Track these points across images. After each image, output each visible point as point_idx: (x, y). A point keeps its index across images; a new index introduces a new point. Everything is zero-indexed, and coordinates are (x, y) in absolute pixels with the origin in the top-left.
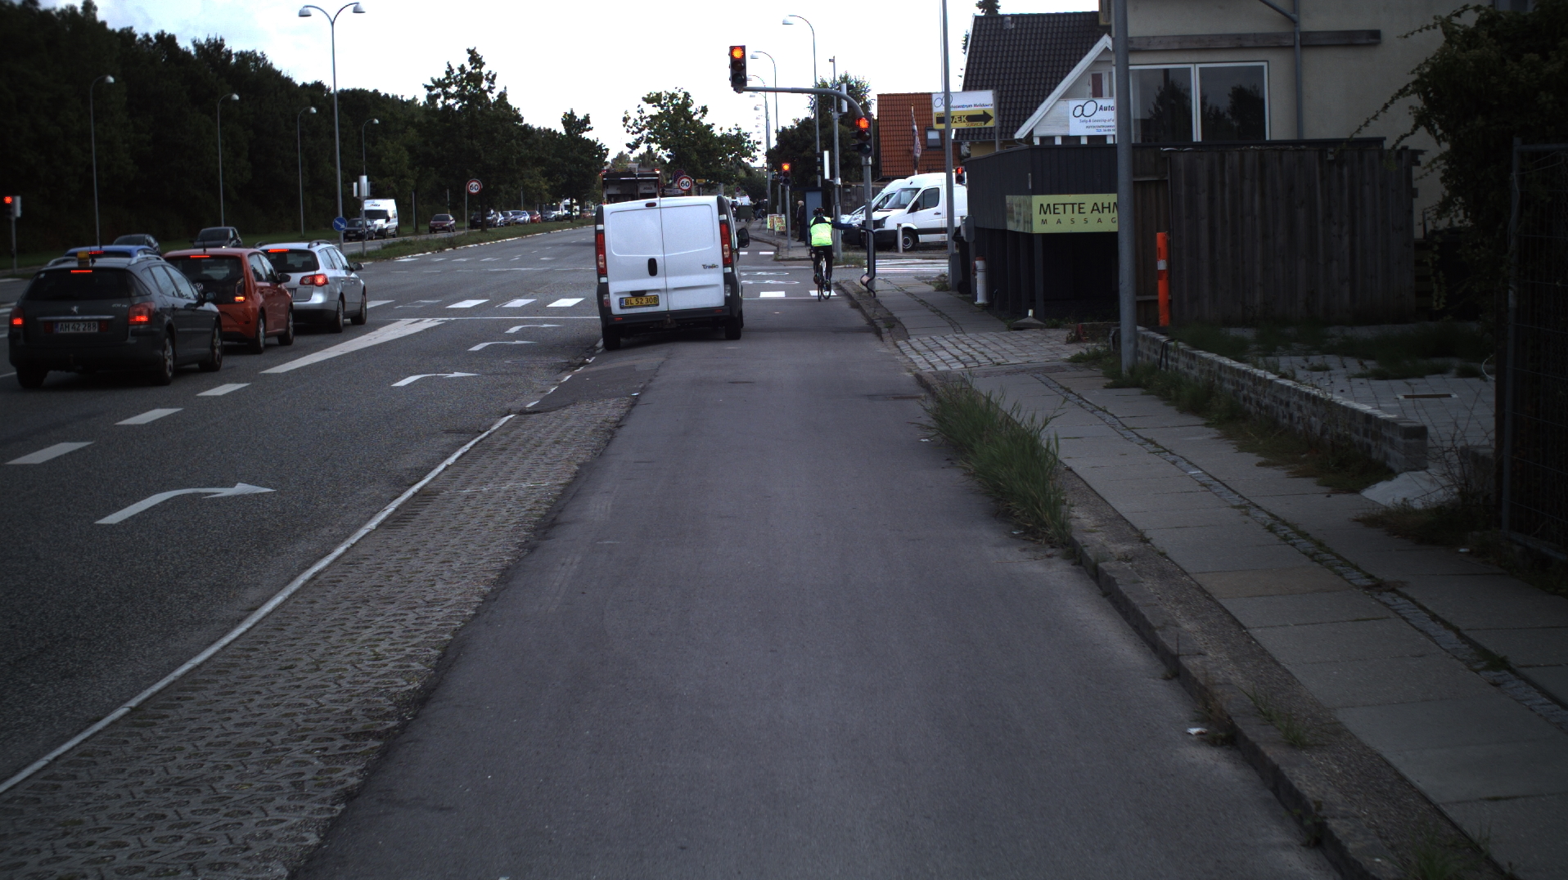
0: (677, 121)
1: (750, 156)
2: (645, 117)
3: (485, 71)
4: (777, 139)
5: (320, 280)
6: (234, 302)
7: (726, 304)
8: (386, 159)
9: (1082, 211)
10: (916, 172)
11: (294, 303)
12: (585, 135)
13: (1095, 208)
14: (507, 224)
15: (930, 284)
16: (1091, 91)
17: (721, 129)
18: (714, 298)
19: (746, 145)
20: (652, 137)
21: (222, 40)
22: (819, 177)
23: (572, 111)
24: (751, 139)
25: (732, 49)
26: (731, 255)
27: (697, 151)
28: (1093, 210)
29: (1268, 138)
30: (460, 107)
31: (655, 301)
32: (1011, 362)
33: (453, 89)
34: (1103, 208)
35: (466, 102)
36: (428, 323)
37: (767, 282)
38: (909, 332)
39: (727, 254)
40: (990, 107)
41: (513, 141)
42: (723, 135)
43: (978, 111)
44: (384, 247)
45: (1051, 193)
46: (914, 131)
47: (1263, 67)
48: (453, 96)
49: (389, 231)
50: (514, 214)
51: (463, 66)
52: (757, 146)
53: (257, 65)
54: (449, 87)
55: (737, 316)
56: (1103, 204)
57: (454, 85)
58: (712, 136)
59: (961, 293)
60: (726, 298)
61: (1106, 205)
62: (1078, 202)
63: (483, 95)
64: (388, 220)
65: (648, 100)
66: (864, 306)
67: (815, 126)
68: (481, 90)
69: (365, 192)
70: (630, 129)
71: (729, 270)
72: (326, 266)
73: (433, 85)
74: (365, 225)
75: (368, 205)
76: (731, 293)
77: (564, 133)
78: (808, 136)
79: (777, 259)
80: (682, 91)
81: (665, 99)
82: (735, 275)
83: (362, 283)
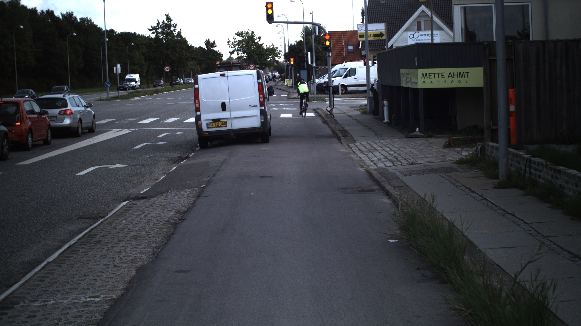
0: (249, 43)
1: (278, 56)
2: (236, 41)
3: (172, 23)
4: (288, 49)
5: (68, 112)
6: (15, 126)
7: (261, 126)
8: (136, 58)
9: (443, 77)
10: (344, 62)
11: (51, 124)
12: (214, 49)
13: (450, 75)
14: (184, 83)
15: (357, 110)
16: (417, 28)
17: (266, 46)
18: (255, 122)
19: (276, 52)
20: (239, 49)
21: (72, 13)
22: (306, 63)
23: (209, 39)
24: (278, 49)
25: (267, 4)
26: (264, 101)
27: (257, 54)
28: (449, 76)
29: (531, 39)
30: (162, 37)
31: (225, 124)
32: (419, 162)
33: (160, 30)
34: (454, 75)
35: (165, 35)
36: (125, 131)
37: (284, 109)
38: (355, 139)
39: (262, 100)
40: (383, 31)
41: (184, 51)
42: (267, 48)
43: (378, 32)
44: (129, 94)
45: (427, 68)
46: (343, 45)
47: (528, 5)
48: (160, 33)
49: (137, 87)
50: (187, 80)
51: (163, 21)
52: (280, 52)
53: (88, 23)
54: (158, 29)
55: (267, 132)
56: (454, 73)
58: (263, 48)
59: (374, 115)
60: (262, 122)
61: (455, 74)
62: (441, 72)
63: (172, 33)
64: (136, 82)
65: (238, 34)
66: (329, 123)
67: (304, 44)
68: (171, 30)
69: (119, 71)
70: (230, 46)
71: (263, 108)
72: (72, 105)
73: (152, 29)
74: (127, 84)
75: (128, 77)
76: (264, 119)
77: (206, 48)
78: (301, 47)
79: (288, 98)
80: (251, 31)
81: (244, 34)
82: (266, 110)
83: (93, 113)
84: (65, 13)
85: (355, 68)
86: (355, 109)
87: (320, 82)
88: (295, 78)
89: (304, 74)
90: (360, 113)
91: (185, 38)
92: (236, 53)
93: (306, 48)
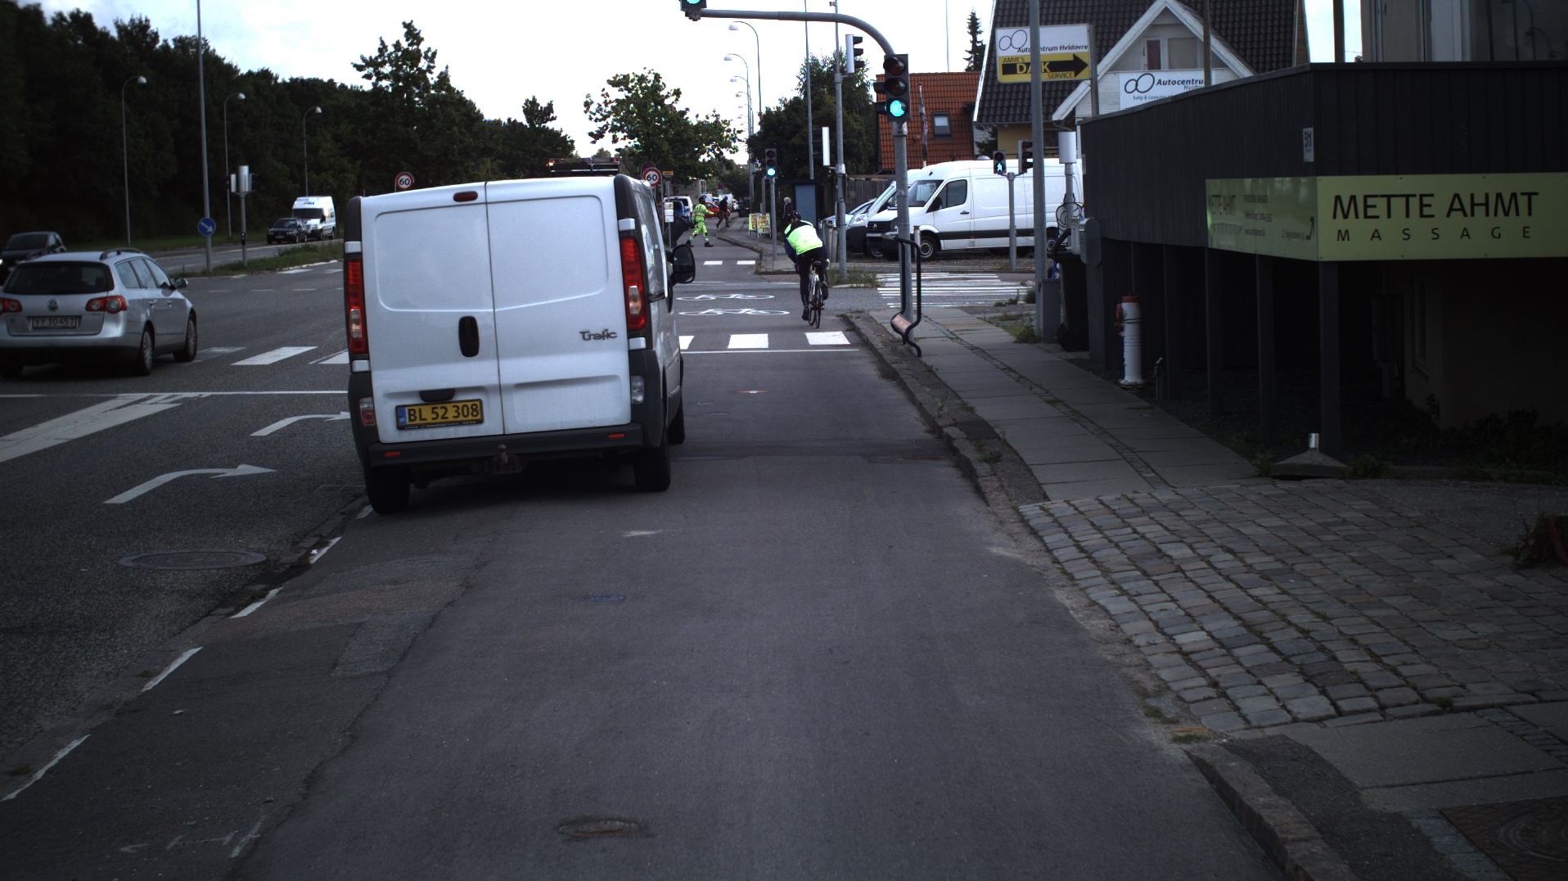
0: (646, 106)
1: (730, 147)
2: (610, 102)
3: (423, 47)
4: (760, 124)
5: (114, 305)
7: (632, 421)
8: (324, 151)
9: (1426, 211)
10: (925, 163)
12: (550, 125)
13: (1457, 205)
15: (993, 322)
16: (1146, 63)
17: (697, 116)
18: (604, 405)
19: (725, 134)
20: (619, 125)
21: (147, 20)
22: (814, 165)
23: (534, 98)
24: (731, 127)
26: (645, 311)
27: (668, 141)
28: (1451, 209)
30: (394, 89)
31: (475, 413)
33: (387, 69)
34: (1473, 205)
35: (401, 83)
37: (743, 311)
39: (636, 307)
40: (1084, 50)
42: (700, 123)
43: (1066, 54)
44: (285, 254)
45: (1359, 171)
46: (922, 114)
48: (386, 77)
49: (325, 233)
51: (398, 42)
52: (738, 135)
54: (382, 67)
55: (658, 443)
56: (1472, 196)
57: (388, 64)
58: (686, 123)
60: (634, 406)
61: (1479, 199)
62: (1418, 193)
63: (421, 76)
64: (323, 219)
65: (614, 83)
66: (910, 381)
67: (807, 107)
68: (419, 70)
69: (246, 186)
70: (593, 116)
71: (641, 343)
72: (126, 284)
73: (364, 64)
74: (295, 226)
75: (300, 203)
76: (647, 391)
77: (525, 122)
78: (798, 119)
79: (759, 272)
80: (652, 72)
81: (632, 81)
82: (654, 353)
83: (189, 305)
84: (126, 21)
85: (966, 181)
86: (985, 319)
87: (856, 223)
88: (780, 210)
89: (806, 197)
90: (1012, 338)
91: (460, 91)
92: (608, 136)
93: (813, 120)
